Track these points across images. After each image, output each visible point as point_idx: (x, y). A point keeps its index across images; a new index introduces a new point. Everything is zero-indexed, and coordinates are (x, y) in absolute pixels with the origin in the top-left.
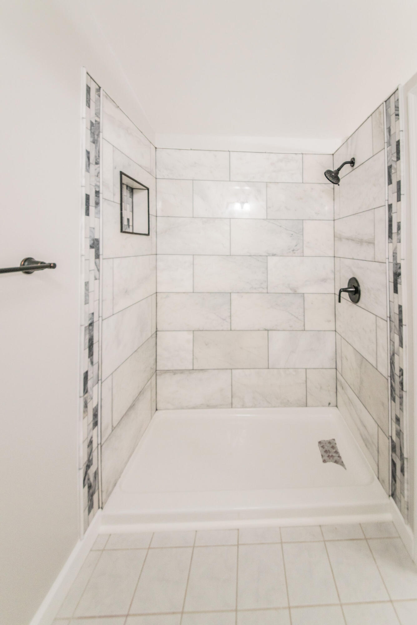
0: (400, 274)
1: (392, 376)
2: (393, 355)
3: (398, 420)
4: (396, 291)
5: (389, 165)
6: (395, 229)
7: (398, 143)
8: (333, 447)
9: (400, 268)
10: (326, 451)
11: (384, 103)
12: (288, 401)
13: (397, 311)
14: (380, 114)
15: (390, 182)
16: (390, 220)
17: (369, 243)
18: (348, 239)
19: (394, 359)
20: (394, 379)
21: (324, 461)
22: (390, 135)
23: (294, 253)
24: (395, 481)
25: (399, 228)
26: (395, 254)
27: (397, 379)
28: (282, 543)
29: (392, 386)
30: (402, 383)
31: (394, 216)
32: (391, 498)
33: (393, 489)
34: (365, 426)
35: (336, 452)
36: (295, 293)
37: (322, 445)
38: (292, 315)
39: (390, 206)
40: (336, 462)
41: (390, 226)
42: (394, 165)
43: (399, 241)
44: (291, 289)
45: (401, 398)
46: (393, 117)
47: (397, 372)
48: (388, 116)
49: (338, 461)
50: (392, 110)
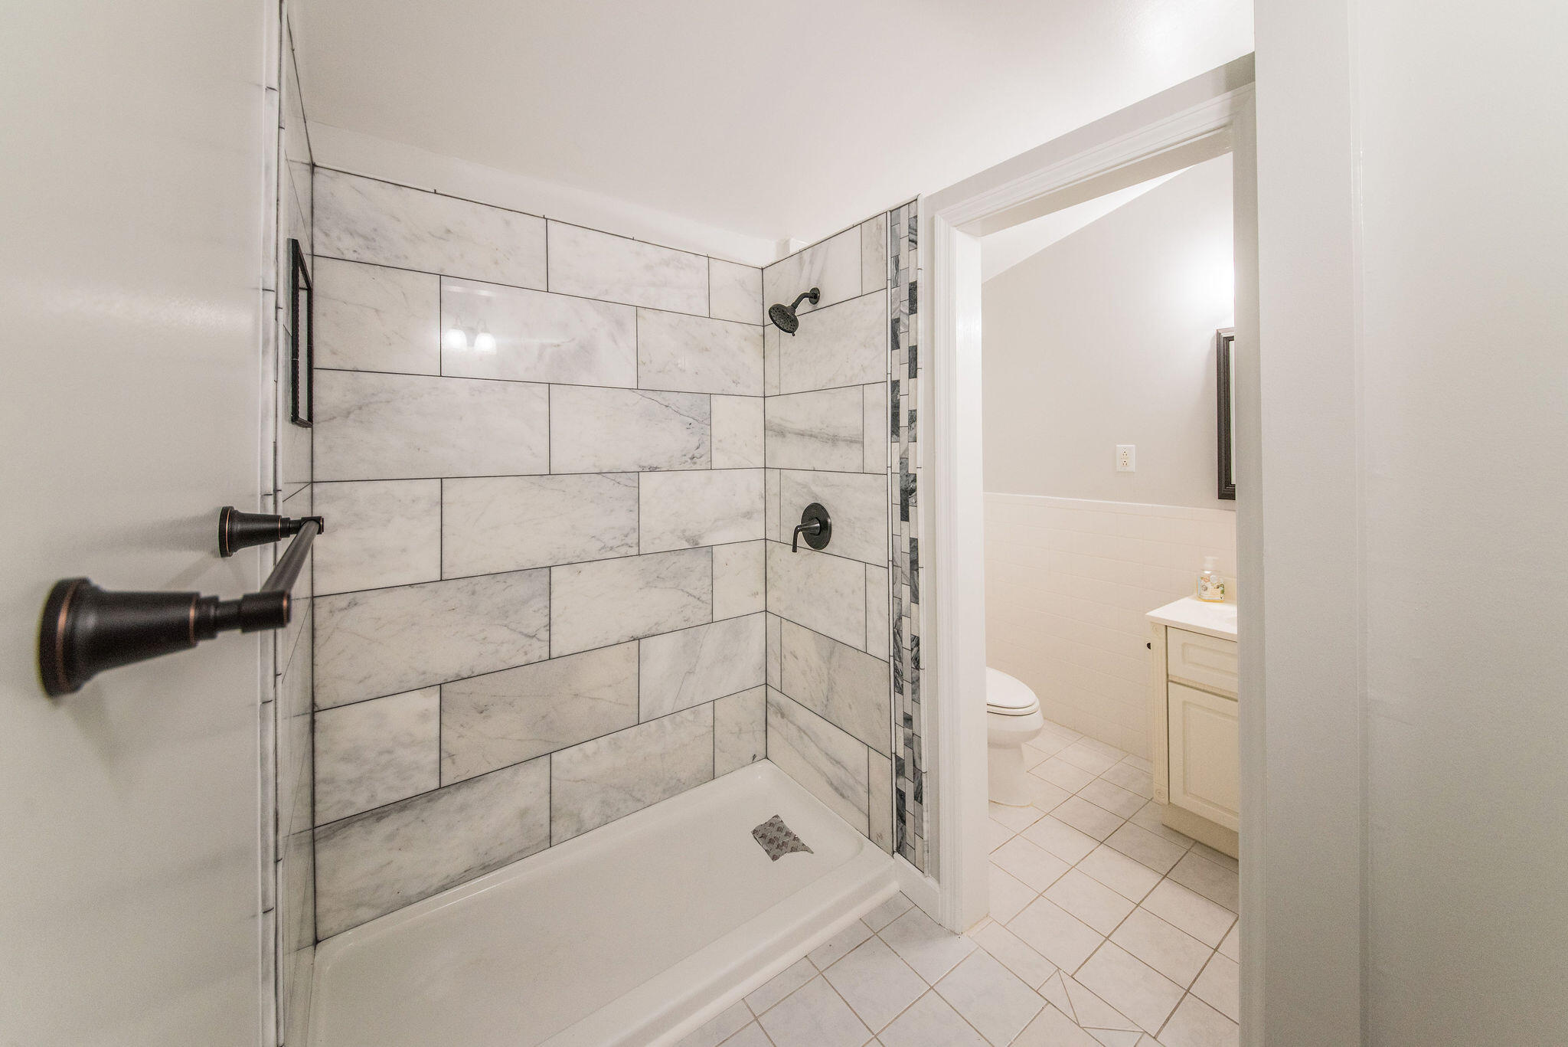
0: (914, 490)
1: (898, 654)
2: (900, 618)
3: (908, 720)
4: (905, 516)
5: (895, 316)
6: (904, 420)
7: (913, 287)
8: (780, 829)
9: (915, 480)
10: (771, 841)
11: (889, 213)
12: (679, 780)
13: (907, 548)
14: (879, 228)
15: (896, 345)
16: (896, 406)
17: (851, 441)
18: (801, 434)
19: (901, 625)
20: (900, 658)
21: (775, 858)
22: (897, 269)
23: (695, 463)
24: (904, 822)
25: (913, 418)
26: (903, 460)
27: (907, 656)
28: (756, 1019)
29: (896, 669)
30: (916, 660)
31: (903, 401)
32: (896, 855)
33: (900, 836)
34: (838, 762)
35: (788, 834)
36: (696, 547)
37: (760, 834)
38: (689, 595)
39: (895, 385)
40: (793, 850)
41: (895, 416)
42: (904, 319)
43: (911, 439)
44: (687, 541)
45: (916, 682)
46: (905, 243)
47: (907, 643)
48: (895, 237)
49: (795, 845)
50: (904, 230)
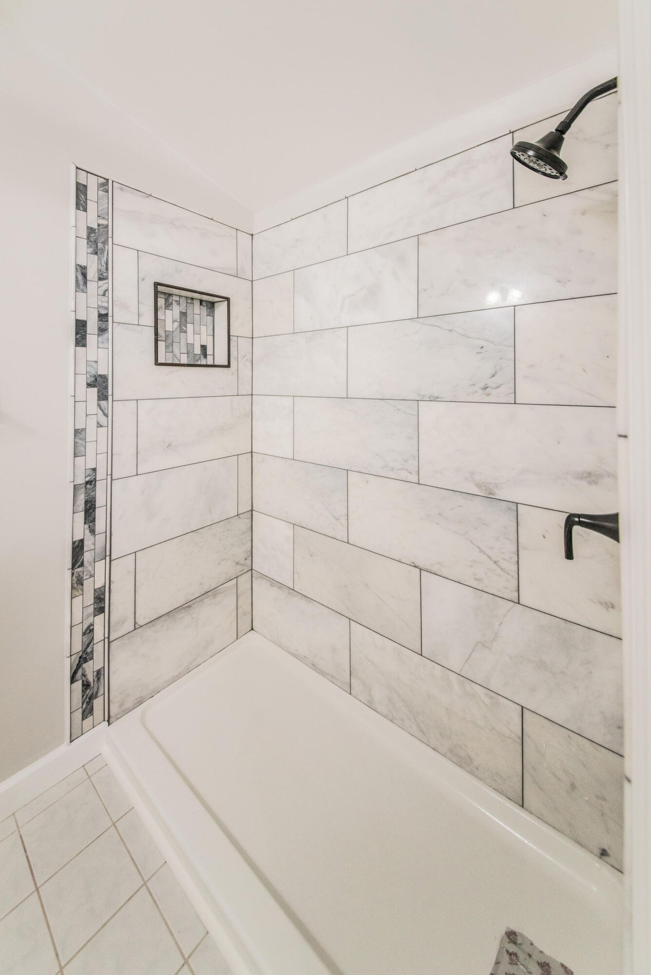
23: (489, 395)
36: (490, 497)
38: (481, 551)
44: (479, 486)
